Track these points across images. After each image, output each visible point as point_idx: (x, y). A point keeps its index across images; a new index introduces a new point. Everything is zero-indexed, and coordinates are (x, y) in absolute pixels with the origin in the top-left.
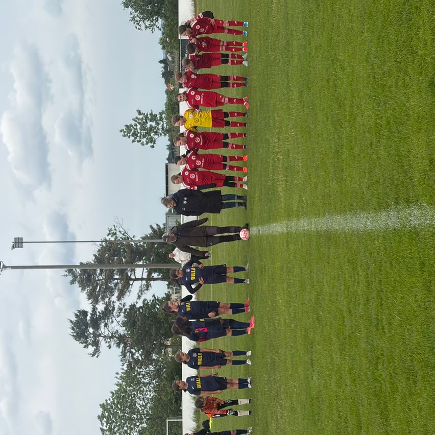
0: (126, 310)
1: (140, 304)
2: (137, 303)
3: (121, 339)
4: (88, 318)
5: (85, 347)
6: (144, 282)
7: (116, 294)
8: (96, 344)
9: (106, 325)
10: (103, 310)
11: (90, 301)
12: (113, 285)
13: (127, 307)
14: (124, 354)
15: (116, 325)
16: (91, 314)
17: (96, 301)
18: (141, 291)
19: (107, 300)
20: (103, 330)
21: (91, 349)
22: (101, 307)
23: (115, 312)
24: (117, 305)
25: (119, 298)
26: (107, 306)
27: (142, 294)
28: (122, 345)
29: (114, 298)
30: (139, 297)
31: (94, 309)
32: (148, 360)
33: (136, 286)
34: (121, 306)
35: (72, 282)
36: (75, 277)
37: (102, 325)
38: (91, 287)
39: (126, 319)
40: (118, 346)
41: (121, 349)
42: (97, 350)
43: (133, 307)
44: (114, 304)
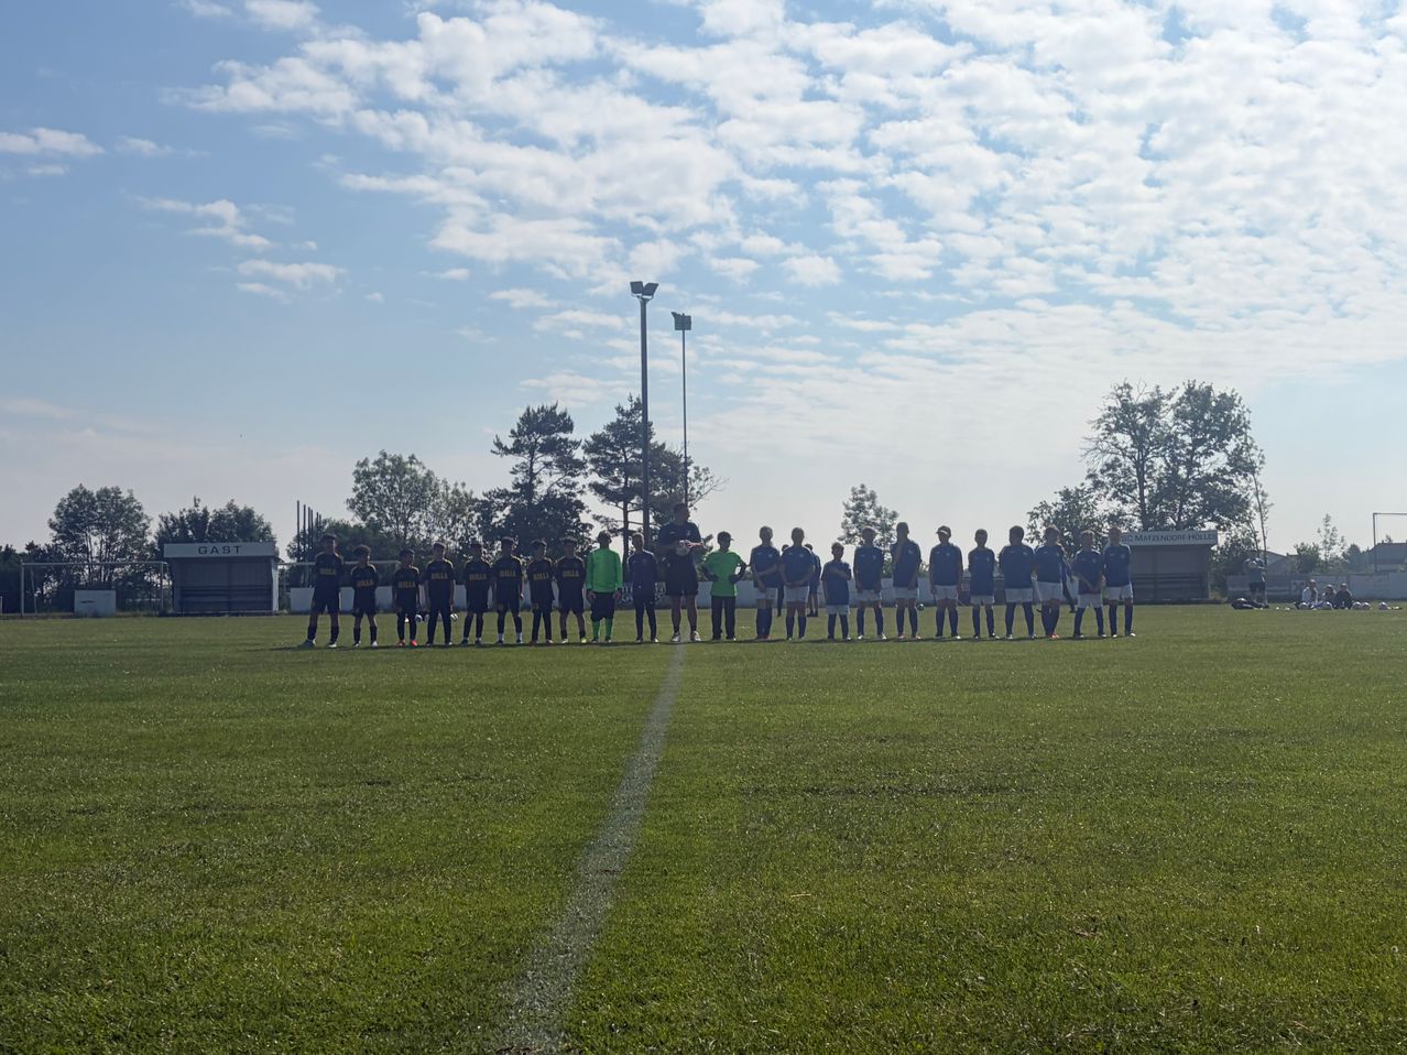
0: (574, 495)
1: (585, 518)
2: (588, 512)
3: (527, 489)
4: (562, 435)
5: (513, 432)
6: (621, 526)
7: (601, 481)
8: (517, 449)
9: (547, 465)
10: (575, 458)
11: (590, 440)
12: (616, 475)
13: (579, 497)
14: (503, 494)
15: (548, 481)
16: (566, 439)
17: (589, 449)
18: (607, 521)
19: (591, 466)
20: (541, 458)
21: (509, 443)
22: (579, 454)
23: (569, 477)
24: (581, 481)
25: (597, 488)
26: (581, 465)
27: (602, 522)
28: (518, 491)
29: (595, 478)
30: (597, 518)
31: (576, 444)
32: (491, 533)
33: (614, 512)
34: (579, 486)
35: (620, 410)
36: (628, 415)
37: (549, 458)
38: (613, 441)
39: (558, 497)
40: (517, 486)
41: (511, 490)
42: (507, 451)
43: (580, 505)
44: (581, 477)
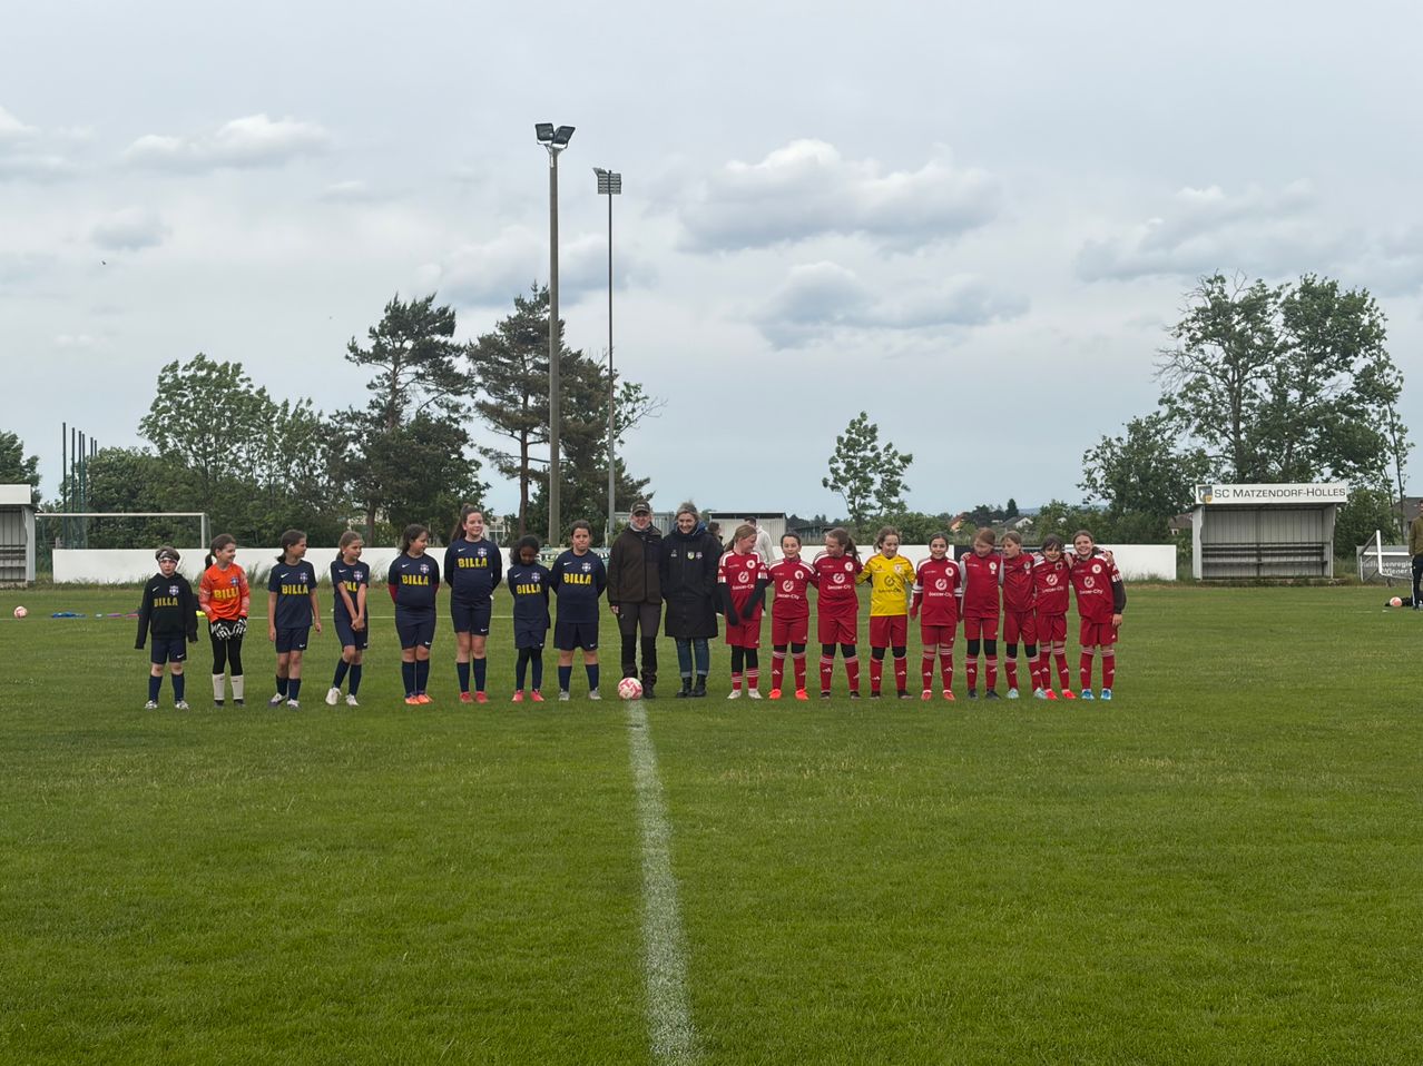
0: (456, 421)
1: (469, 453)
2: (472, 446)
3: (391, 412)
4: (438, 338)
5: (372, 331)
6: (518, 463)
7: (492, 401)
8: (379, 354)
9: (420, 377)
10: (456, 371)
11: (477, 343)
12: (512, 393)
13: (463, 425)
14: (354, 417)
15: (421, 400)
16: (446, 343)
17: (475, 355)
18: (499, 456)
19: (478, 379)
20: (407, 373)
21: (367, 345)
22: (462, 365)
23: (451, 396)
24: (466, 400)
25: (482, 407)
26: (465, 380)
27: (492, 458)
28: (374, 413)
29: (482, 395)
30: (485, 452)
31: (458, 350)
32: (341, 469)
33: (509, 444)
34: (462, 410)
35: (519, 303)
36: (532, 309)
37: (420, 369)
38: (507, 344)
39: (434, 422)
40: (373, 405)
41: (365, 410)
42: (364, 357)
43: (463, 437)
44: (468, 396)
